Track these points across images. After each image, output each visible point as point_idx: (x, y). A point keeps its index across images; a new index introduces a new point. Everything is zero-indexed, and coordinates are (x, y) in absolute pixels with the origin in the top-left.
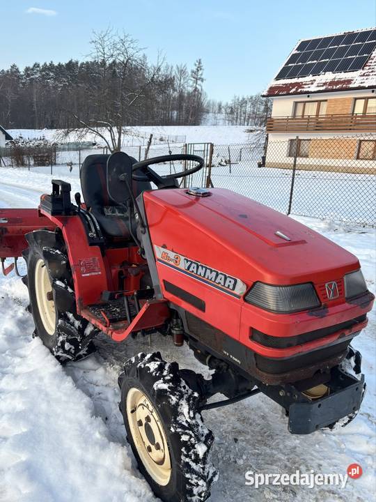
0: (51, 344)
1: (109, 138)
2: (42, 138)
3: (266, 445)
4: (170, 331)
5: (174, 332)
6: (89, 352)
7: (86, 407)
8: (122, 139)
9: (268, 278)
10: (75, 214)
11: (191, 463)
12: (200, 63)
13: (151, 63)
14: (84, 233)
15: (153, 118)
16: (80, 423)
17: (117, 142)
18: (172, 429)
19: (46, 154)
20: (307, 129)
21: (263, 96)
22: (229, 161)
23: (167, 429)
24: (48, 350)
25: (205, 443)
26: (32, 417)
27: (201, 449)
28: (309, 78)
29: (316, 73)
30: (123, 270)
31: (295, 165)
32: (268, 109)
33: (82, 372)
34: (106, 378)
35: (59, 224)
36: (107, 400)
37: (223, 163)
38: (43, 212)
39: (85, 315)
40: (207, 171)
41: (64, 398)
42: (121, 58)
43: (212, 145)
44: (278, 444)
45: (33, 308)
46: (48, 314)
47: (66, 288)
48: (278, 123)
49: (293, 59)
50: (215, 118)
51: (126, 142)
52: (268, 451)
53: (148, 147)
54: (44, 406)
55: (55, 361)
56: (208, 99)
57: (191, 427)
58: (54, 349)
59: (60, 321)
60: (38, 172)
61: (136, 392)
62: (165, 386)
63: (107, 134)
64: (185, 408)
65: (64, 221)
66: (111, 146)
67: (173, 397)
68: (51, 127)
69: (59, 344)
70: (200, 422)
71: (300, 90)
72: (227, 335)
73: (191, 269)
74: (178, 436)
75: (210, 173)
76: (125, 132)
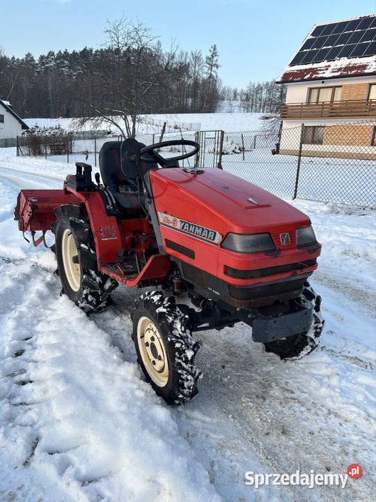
0: (76, 298)
1: (123, 127)
2: (58, 127)
3: (246, 370)
4: (171, 280)
5: (175, 281)
6: (108, 305)
7: (106, 340)
8: (136, 127)
9: (237, 229)
10: (95, 190)
11: (182, 363)
12: (215, 49)
13: (166, 50)
14: (103, 206)
15: (167, 106)
16: (101, 350)
17: (131, 130)
18: (169, 339)
19: (62, 143)
20: (321, 116)
21: (278, 83)
22: (243, 148)
23: (165, 340)
24: (74, 303)
25: (192, 350)
26: (64, 347)
27: (189, 354)
28: (324, 64)
29: (331, 58)
30: (135, 237)
31: (300, 151)
32: (283, 96)
33: (102, 320)
34: (121, 324)
35: (83, 199)
36: (122, 338)
37: (237, 151)
38: (69, 189)
39: (104, 271)
40: (218, 158)
41: (89, 335)
42: (135, 47)
43: (223, 133)
44: (256, 370)
45: (60, 272)
46: (73, 277)
47: (89, 250)
48: (293, 109)
49: (308, 44)
50: (230, 105)
51: (140, 130)
52: (248, 374)
53: (162, 136)
54: (73, 340)
55: (80, 310)
56: (223, 86)
57: (182, 338)
58: (79, 302)
59: (84, 276)
60: (55, 161)
61: (144, 320)
62: (165, 310)
63: (121, 123)
64: (178, 325)
65: (87, 196)
66: (126, 135)
67: (170, 318)
68: (67, 116)
69: (83, 296)
70: (189, 336)
71: (314, 76)
72: (209, 274)
73: (185, 228)
74: (172, 343)
75: (220, 159)
76: (140, 121)
